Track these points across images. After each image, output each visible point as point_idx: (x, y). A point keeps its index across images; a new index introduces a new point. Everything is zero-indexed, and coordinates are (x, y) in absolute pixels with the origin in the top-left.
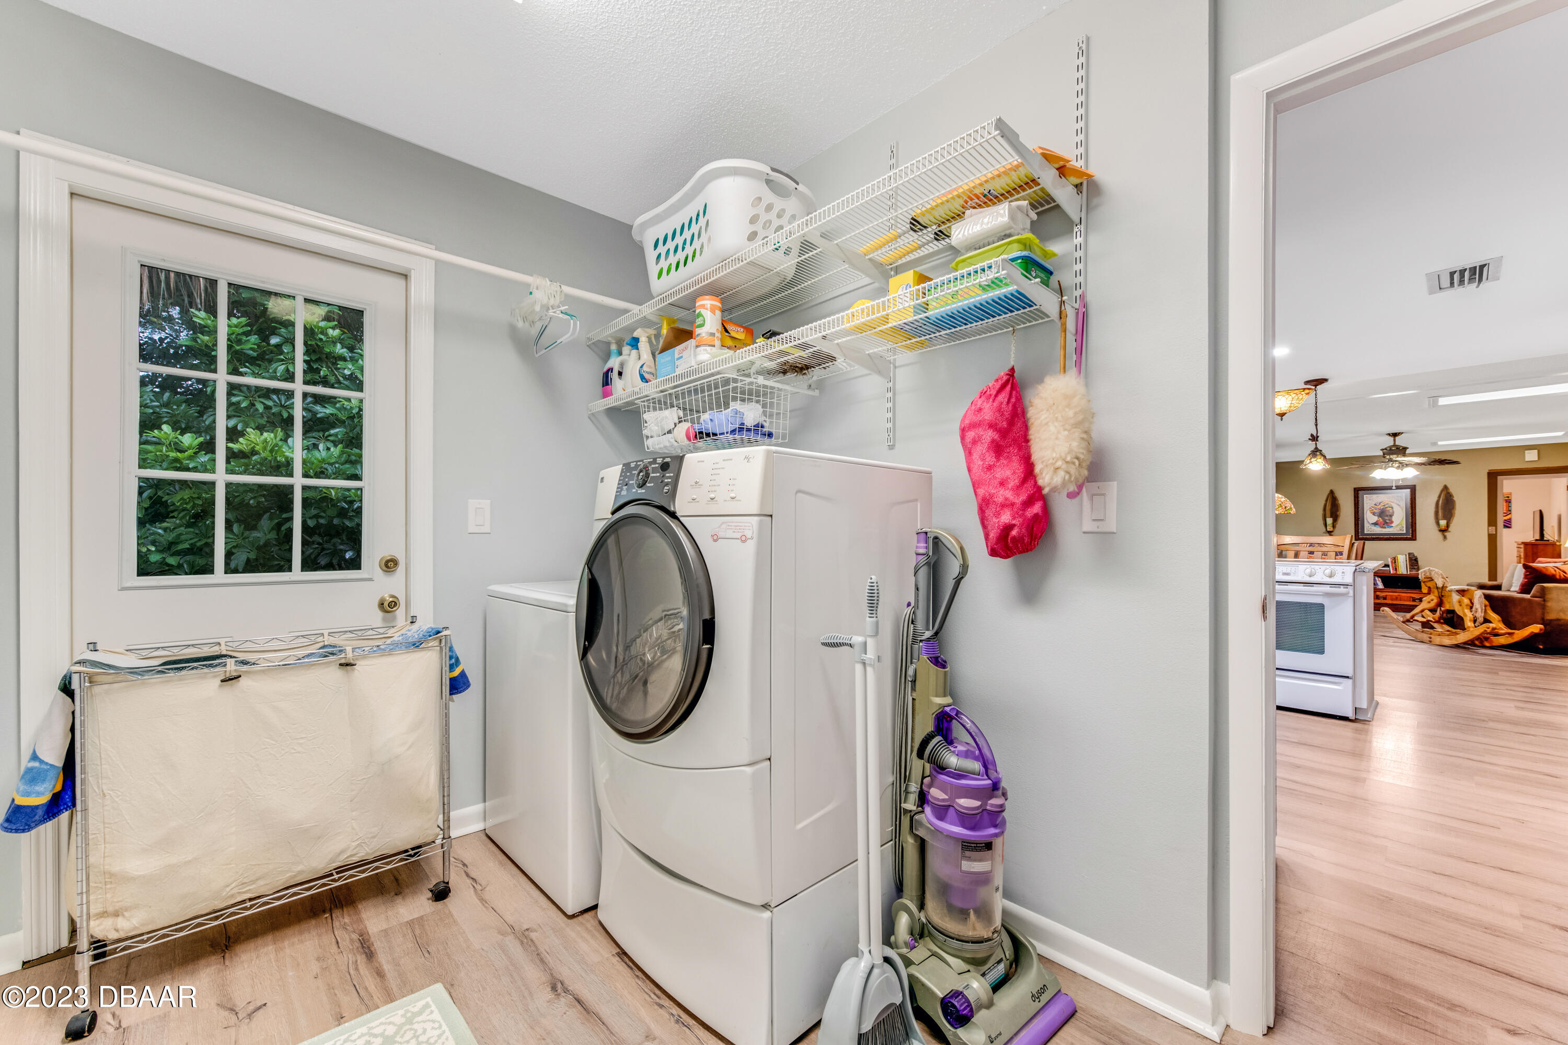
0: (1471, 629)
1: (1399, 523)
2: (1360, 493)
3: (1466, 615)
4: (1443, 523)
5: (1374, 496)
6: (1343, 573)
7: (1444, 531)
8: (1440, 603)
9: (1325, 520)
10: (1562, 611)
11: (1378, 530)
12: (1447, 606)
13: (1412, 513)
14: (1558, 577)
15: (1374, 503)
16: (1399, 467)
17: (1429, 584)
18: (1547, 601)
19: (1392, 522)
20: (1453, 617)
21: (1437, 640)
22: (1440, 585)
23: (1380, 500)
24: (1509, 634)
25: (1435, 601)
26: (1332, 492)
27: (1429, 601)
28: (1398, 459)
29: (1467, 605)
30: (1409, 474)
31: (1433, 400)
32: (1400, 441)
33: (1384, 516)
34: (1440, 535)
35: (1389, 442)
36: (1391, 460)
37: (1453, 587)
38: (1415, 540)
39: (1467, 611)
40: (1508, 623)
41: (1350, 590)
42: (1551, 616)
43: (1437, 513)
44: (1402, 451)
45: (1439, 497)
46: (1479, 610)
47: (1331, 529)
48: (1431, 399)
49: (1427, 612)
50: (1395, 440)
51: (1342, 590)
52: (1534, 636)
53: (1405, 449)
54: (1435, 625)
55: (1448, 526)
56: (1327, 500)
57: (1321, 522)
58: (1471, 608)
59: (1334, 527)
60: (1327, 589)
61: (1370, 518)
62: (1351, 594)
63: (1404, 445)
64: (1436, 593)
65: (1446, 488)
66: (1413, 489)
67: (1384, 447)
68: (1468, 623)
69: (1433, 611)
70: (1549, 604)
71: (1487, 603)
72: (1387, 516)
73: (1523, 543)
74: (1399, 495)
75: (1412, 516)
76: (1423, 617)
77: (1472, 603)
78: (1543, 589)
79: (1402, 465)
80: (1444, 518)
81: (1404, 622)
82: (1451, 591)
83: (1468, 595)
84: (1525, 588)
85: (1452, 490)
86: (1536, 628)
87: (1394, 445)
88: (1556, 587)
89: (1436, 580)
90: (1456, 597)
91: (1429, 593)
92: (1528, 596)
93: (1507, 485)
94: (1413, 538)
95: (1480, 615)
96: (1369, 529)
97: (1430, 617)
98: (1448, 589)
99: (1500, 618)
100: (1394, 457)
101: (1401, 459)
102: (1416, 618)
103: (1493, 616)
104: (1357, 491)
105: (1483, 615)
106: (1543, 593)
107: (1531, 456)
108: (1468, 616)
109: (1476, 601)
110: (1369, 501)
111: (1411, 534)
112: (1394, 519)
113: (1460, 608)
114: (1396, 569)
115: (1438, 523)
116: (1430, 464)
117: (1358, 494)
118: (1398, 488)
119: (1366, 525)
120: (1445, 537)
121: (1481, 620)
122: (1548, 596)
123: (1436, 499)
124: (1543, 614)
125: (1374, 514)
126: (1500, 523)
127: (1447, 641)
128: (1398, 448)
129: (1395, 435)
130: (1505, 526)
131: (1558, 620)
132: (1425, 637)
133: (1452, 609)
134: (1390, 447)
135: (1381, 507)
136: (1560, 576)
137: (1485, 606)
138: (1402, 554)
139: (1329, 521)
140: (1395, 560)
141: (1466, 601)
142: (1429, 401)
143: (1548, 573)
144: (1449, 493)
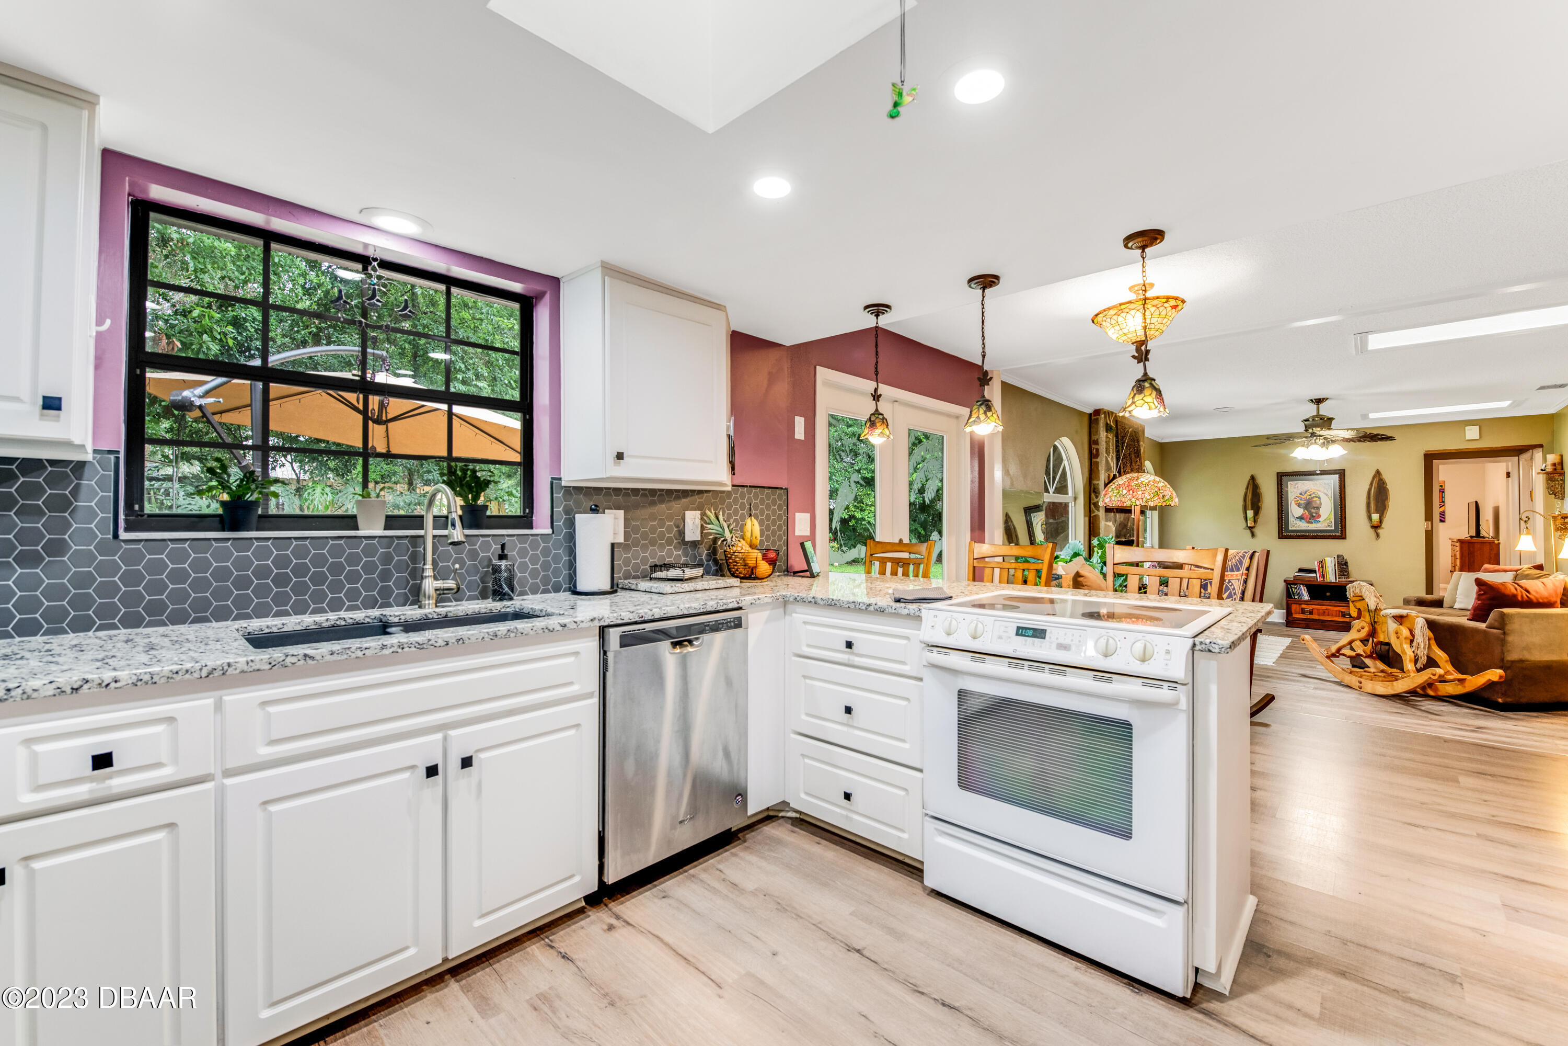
0: (1412, 674)
1: (1326, 519)
2: (1284, 478)
3: (1404, 651)
4: (1375, 517)
5: (1300, 483)
6: (1168, 652)
7: (1376, 527)
8: (1373, 633)
9: (1246, 513)
10: (1527, 648)
11: (1303, 526)
12: (1382, 638)
13: (1341, 504)
14: (1520, 598)
15: (1299, 491)
16: (1324, 443)
17: (1359, 605)
18: (1508, 634)
19: (1319, 516)
20: (1389, 649)
21: (1369, 686)
22: (1372, 607)
23: (1305, 489)
24: (1459, 680)
25: (1366, 629)
26: (1253, 478)
27: (1359, 629)
28: (1322, 433)
29: (1406, 638)
30: (1336, 453)
31: (1361, 337)
32: (1325, 409)
33: (1311, 508)
34: (1372, 531)
35: (1311, 410)
36: (1313, 435)
37: (1389, 611)
38: (1345, 538)
39: (1406, 646)
40: (1458, 665)
41: (1182, 696)
42: (1513, 656)
43: (1368, 505)
44: (1327, 422)
45: (1371, 484)
46: (1422, 645)
47: (1252, 525)
48: (1358, 337)
49: (1358, 643)
50: (1318, 409)
51: (1164, 694)
52: (1491, 685)
53: (1330, 419)
54: (1368, 661)
55: (1381, 521)
56: (1247, 488)
57: (1242, 515)
58: (1412, 641)
59: (1255, 521)
60: (1134, 688)
61: (1295, 511)
62: (1184, 704)
63: (1330, 416)
64: (1368, 619)
65: (1378, 473)
66: (1342, 474)
67: (1306, 418)
68: (1409, 666)
69: (1364, 641)
70: (1510, 639)
71: (1431, 635)
72: (1314, 508)
73: (1459, 540)
74: (1327, 482)
75: (1341, 508)
76: (1352, 649)
77: (1413, 636)
78: (1503, 615)
79: (1328, 442)
80: (1377, 511)
81: (1328, 657)
82: (1386, 616)
83: (1407, 623)
84: (1479, 614)
85: (1386, 476)
86: (1494, 674)
87: (1318, 415)
88: (1519, 614)
89: (1367, 600)
90: (1392, 626)
91: (1359, 617)
92: (1482, 626)
93: (1445, 471)
94: (1343, 536)
95: (1423, 653)
96: (1295, 524)
97: (1360, 649)
98: (1382, 613)
99: (1448, 658)
100: (1317, 431)
101: (1325, 432)
102: (1343, 651)
103: (1440, 655)
104: (1282, 478)
105: (1426, 652)
106: (1502, 623)
107: (1472, 433)
108: (1407, 653)
109: (1417, 632)
110: (1294, 489)
111: (1340, 532)
112: (1321, 512)
113: (1398, 642)
114: (1323, 575)
115: (1370, 518)
116: (1360, 441)
117: (1281, 480)
118: (1323, 473)
119: (1291, 519)
120: (1378, 535)
121: (1424, 660)
122: (1509, 627)
123: (1367, 487)
124: (1503, 653)
125: (1299, 505)
126: (1436, 517)
127: (1381, 688)
128: (1322, 418)
129: (1319, 401)
130: (1442, 521)
131: (1522, 661)
132: (1353, 680)
133: (1387, 641)
134: (1313, 418)
135: (1306, 496)
136: (1522, 596)
137: (1429, 639)
138: (1331, 557)
139: (1250, 513)
140: (1322, 564)
141: (1405, 632)
142: (1356, 340)
143: (1507, 592)
144: (1382, 480)
